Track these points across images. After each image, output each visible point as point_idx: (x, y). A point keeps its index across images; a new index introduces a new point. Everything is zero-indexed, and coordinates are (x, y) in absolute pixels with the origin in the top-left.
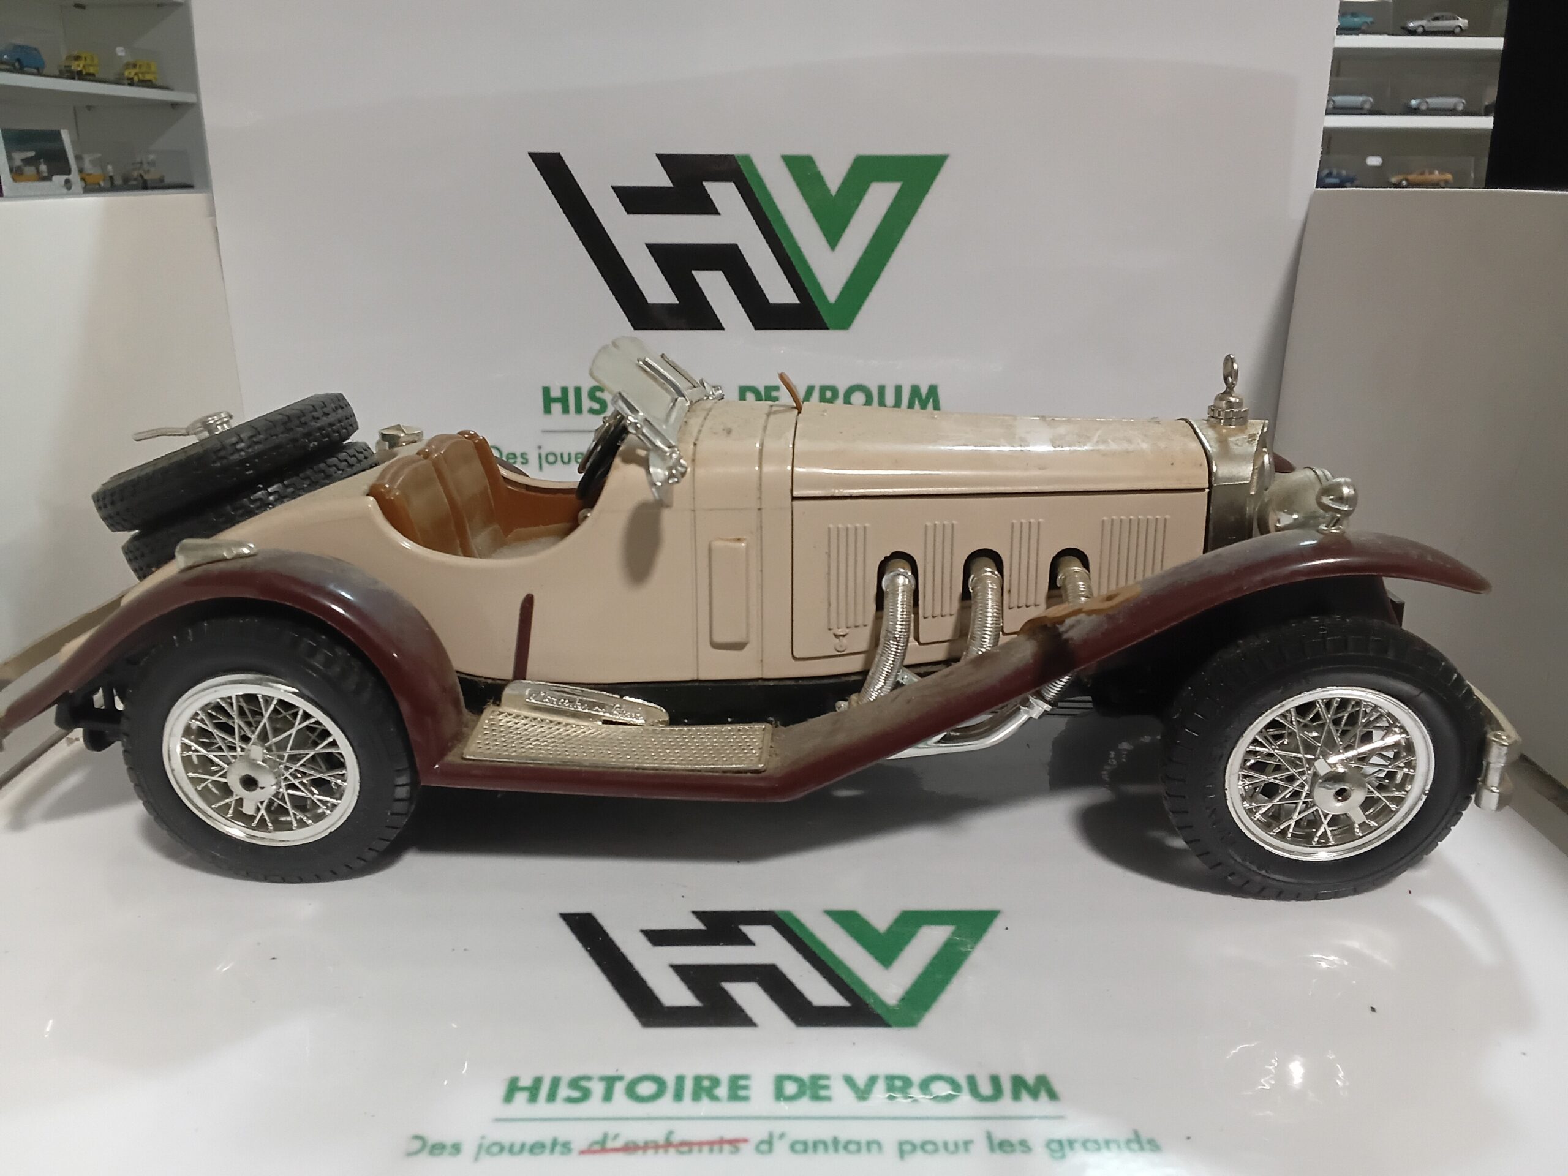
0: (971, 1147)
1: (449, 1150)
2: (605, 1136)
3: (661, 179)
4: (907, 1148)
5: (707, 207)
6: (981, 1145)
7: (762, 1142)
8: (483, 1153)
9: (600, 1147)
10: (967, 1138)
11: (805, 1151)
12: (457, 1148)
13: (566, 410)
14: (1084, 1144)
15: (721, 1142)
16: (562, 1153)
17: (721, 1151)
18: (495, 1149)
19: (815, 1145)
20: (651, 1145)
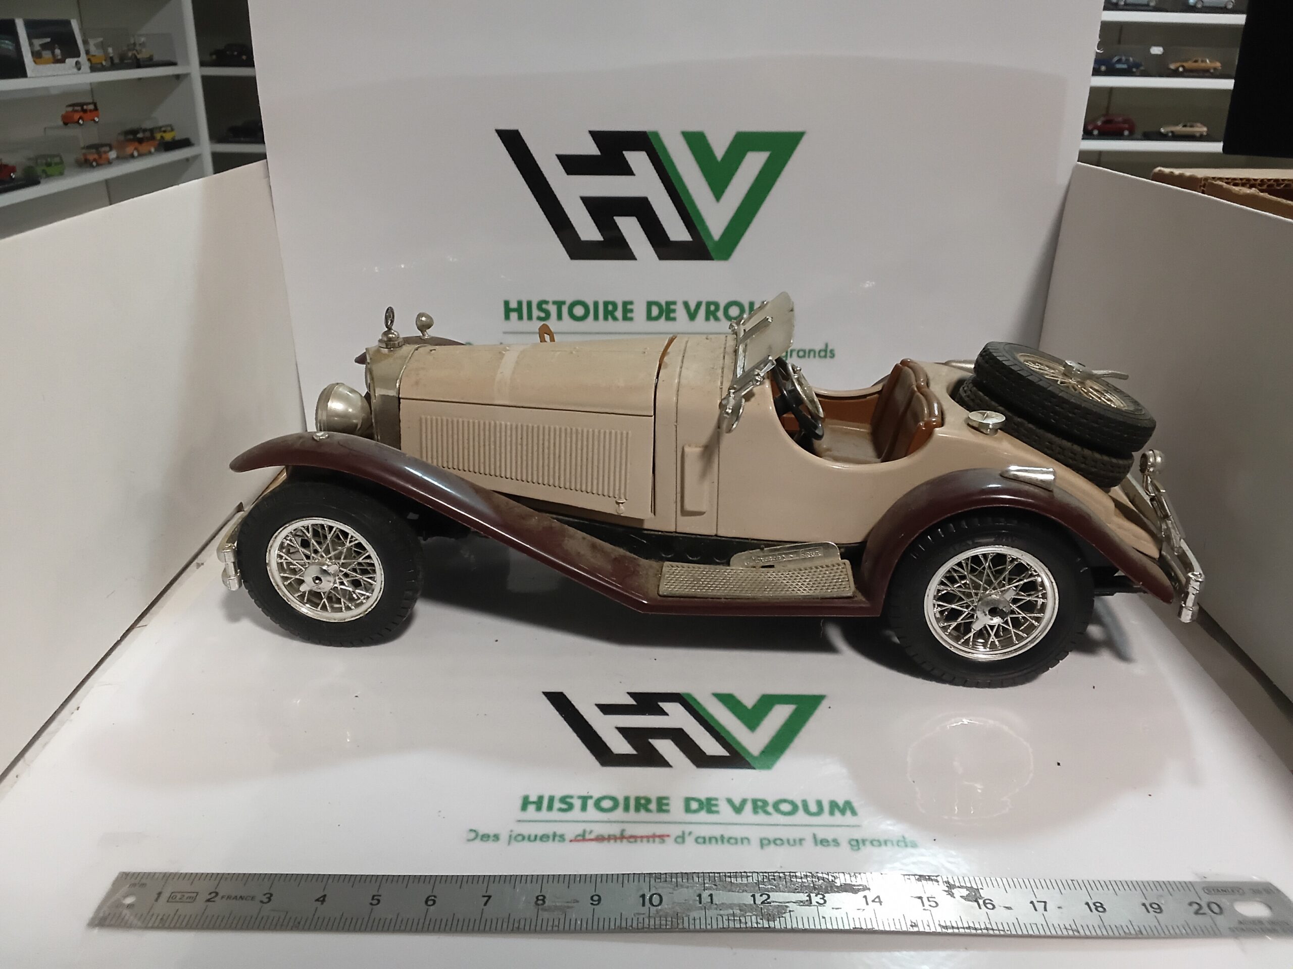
0: (803, 842)
1: (492, 838)
2: (584, 831)
3: (592, 149)
4: (765, 842)
5: (626, 170)
6: (809, 841)
7: (678, 837)
8: (513, 841)
9: (582, 838)
10: (801, 837)
11: (704, 842)
12: (496, 837)
13: (520, 318)
14: (872, 842)
15: (654, 836)
16: (559, 841)
17: (654, 841)
18: (520, 838)
19: (710, 839)
20: (612, 837)
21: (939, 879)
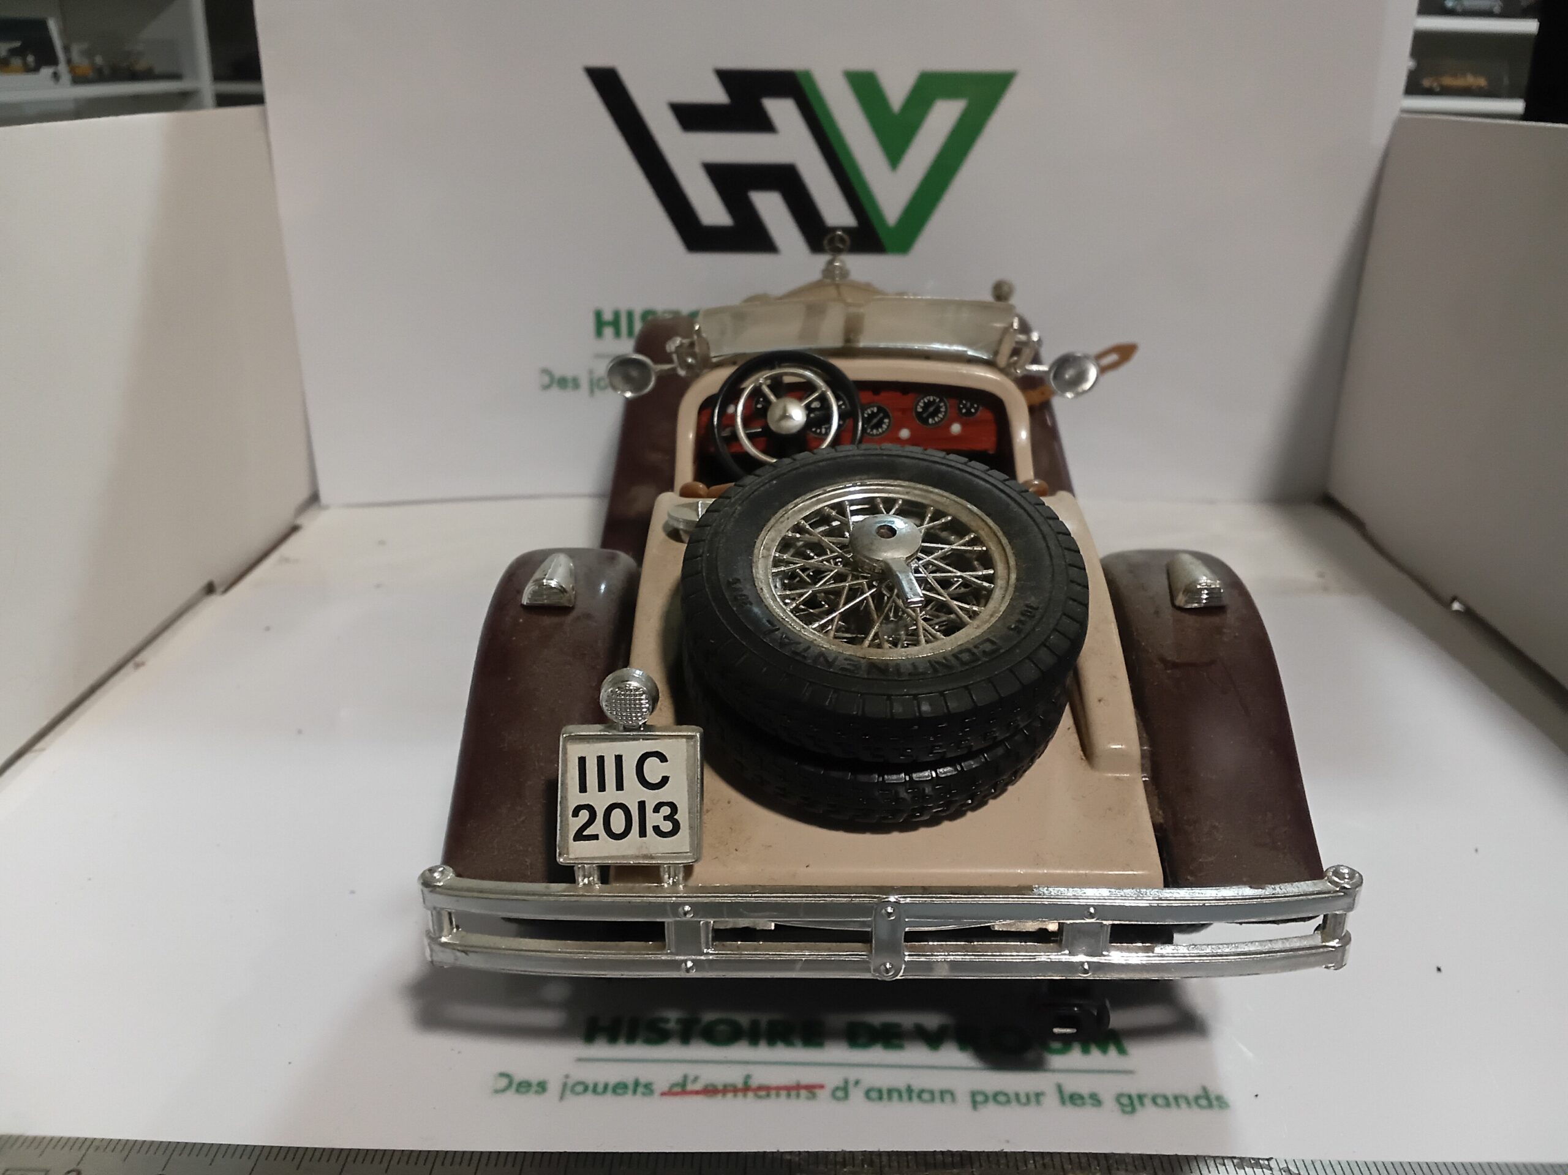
0: (1042, 1098)
1: (534, 1088)
2: (685, 1077)
3: (717, 95)
4: (980, 1098)
5: (764, 124)
6: (1052, 1097)
7: (837, 1089)
8: (568, 1092)
9: (680, 1089)
10: (1038, 1090)
11: (880, 1098)
12: (542, 1087)
13: (617, 335)
14: (1154, 1100)
15: (798, 1087)
16: (644, 1094)
17: (798, 1096)
18: (580, 1088)
19: (890, 1091)
20: (729, 1088)
21: (1273, 1164)
